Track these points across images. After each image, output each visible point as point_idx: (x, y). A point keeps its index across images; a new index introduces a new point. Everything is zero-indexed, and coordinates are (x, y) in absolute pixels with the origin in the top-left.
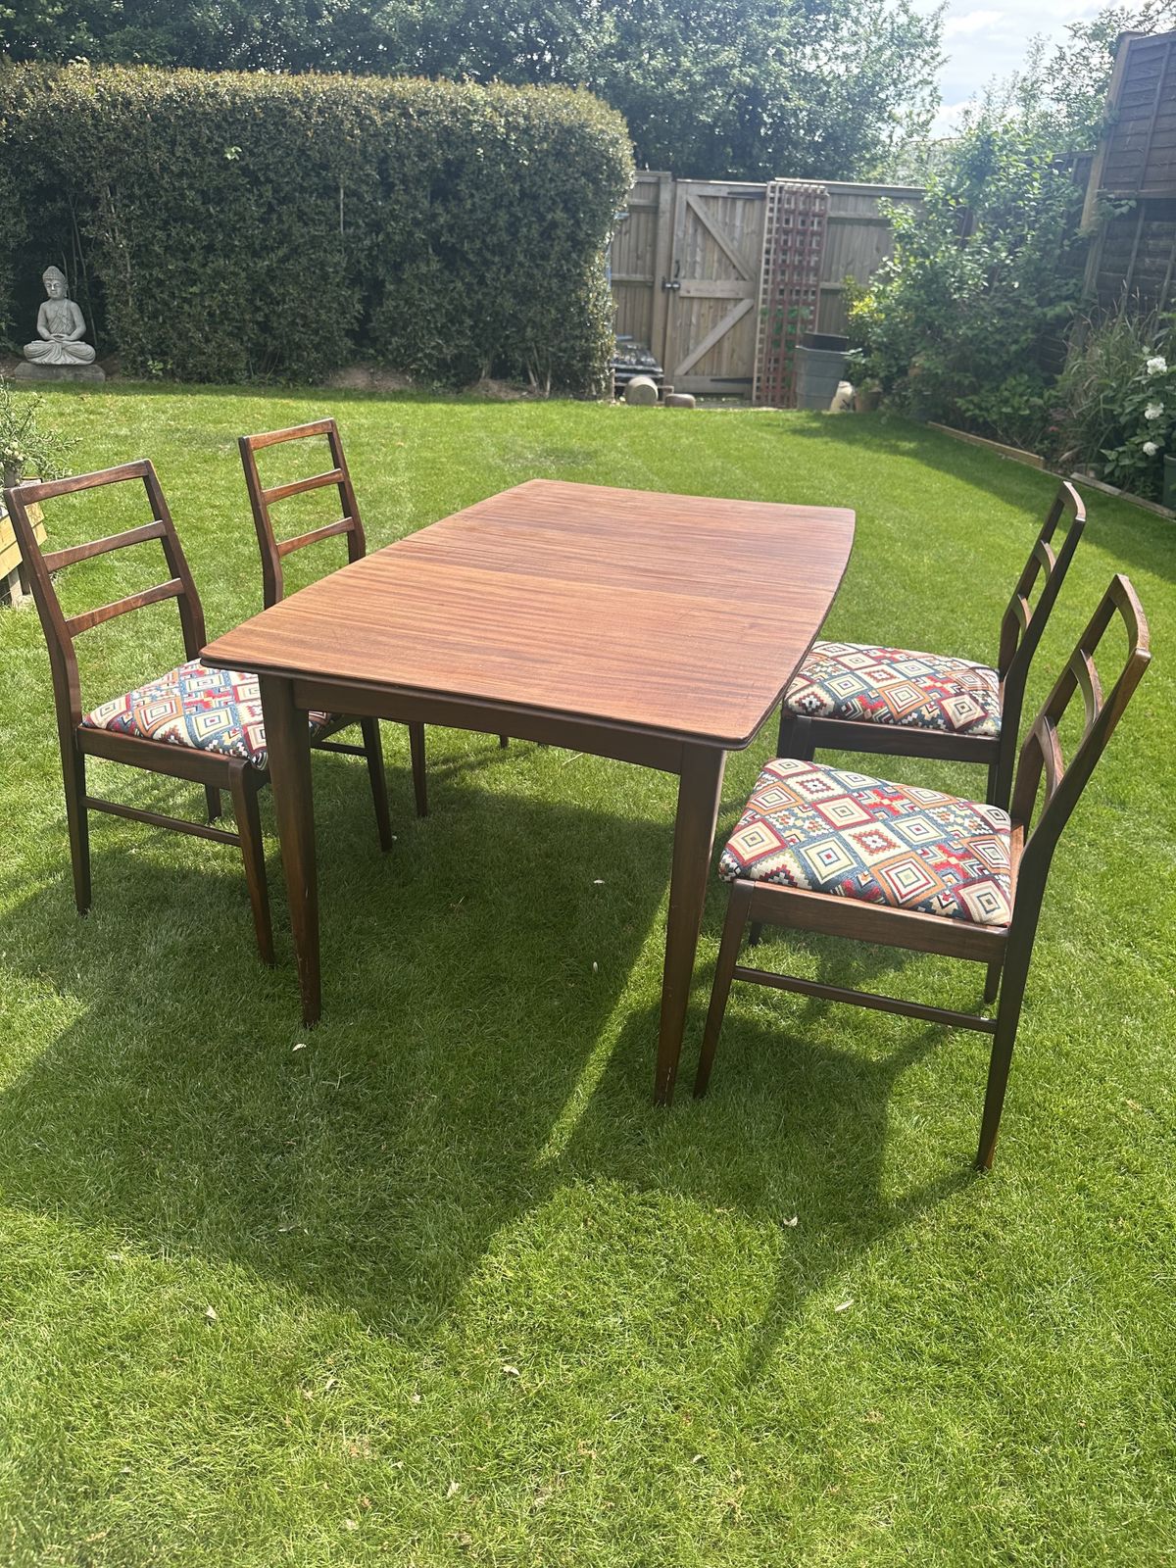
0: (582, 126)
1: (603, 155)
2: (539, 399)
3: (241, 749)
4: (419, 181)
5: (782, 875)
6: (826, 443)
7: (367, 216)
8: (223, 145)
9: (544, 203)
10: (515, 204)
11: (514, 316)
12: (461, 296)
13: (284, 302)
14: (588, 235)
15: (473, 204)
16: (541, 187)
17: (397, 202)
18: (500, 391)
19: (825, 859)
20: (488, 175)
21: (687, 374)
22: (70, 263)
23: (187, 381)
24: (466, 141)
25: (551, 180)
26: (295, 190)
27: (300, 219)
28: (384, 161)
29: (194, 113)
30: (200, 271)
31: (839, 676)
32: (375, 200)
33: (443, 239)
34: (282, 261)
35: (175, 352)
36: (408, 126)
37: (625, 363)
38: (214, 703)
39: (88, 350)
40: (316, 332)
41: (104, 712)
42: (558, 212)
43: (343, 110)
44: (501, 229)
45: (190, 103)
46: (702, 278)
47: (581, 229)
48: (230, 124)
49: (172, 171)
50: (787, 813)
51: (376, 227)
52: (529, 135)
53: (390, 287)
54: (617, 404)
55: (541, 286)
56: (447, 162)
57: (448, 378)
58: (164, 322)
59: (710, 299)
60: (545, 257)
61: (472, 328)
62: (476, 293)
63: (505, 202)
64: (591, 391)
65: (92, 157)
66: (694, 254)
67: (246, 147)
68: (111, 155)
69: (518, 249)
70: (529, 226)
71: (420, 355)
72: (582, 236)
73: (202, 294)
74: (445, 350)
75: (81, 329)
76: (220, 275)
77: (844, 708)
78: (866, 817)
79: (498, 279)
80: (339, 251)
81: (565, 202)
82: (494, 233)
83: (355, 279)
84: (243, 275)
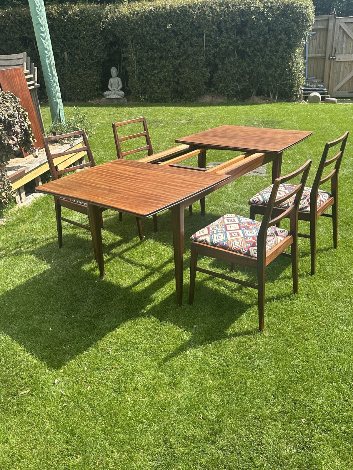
0: (293, 4)
1: (301, 13)
2: (274, 102)
4: (232, 29)
5: (205, 241)
7: (213, 42)
8: (167, 24)
9: (277, 32)
10: (266, 33)
11: (265, 73)
12: (245, 68)
13: (184, 74)
14: (294, 42)
15: (251, 35)
16: (276, 27)
17: (224, 37)
18: (258, 100)
19: (217, 238)
20: (256, 24)
21: (338, 90)
22: (120, 65)
23: (152, 102)
24: (249, 13)
25: (280, 24)
26: (189, 36)
27: (191, 45)
28: (219, 23)
29: (158, 14)
30: (157, 65)
32: (216, 37)
33: (239, 48)
34: (184, 60)
35: (148, 92)
36: (229, 11)
37: (311, 87)
39: (122, 93)
40: (194, 84)
42: (282, 35)
43: (206, 8)
44: (261, 43)
45: (157, 11)
46: (346, 54)
47: (291, 40)
48: (169, 17)
49: (150, 34)
50: (216, 226)
51: (216, 46)
52: (273, 9)
53: (220, 66)
54: (304, 103)
55: (275, 62)
56: (242, 22)
57: (240, 97)
58: (146, 83)
59: (349, 61)
60: (277, 52)
61: (249, 79)
62: (251, 66)
63: (263, 33)
64: (293, 99)
65: (127, 32)
66: (342, 45)
67: (174, 24)
68: (132, 30)
69: (267, 50)
70: (271, 41)
71: (229, 89)
72: (291, 43)
73: (158, 73)
74: (239, 87)
75: (121, 86)
76: (164, 66)
77: (265, 202)
78: (238, 229)
79: (259, 60)
80: (203, 56)
81: (285, 32)
82: (258, 44)
83: (209, 64)
84: (171, 66)
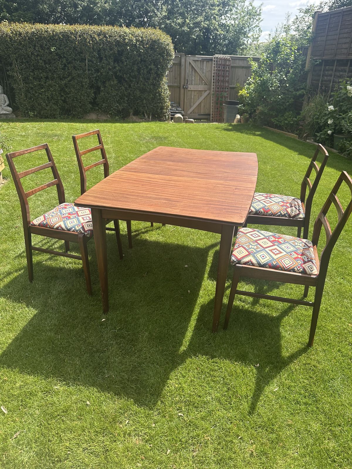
0: (158, 40)
1: (165, 48)
2: (148, 121)
3: (82, 230)
4: (110, 57)
5: (250, 262)
6: (235, 133)
7: (95, 67)
8: (50, 46)
9: (148, 63)
10: (139, 63)
11: (140, 97)
12: (123, 91)
13: (70, 94)
14: (161, 72)
15: (127, 64)
16: (147, 58)
17: (104, 63)
18: (136, 119)
19: (262, 257)
20: (131, 55)
21: (191, 113)
22: (3, 82)
23: (41, 118)
24: (124, 45)
25: (150, 56)
26: (72, 60)
27: (74, 68)
28: (99, 51)
29: (41, 37)
30: (44, 84)
31: (256, 202)
32: (97, 62)
33: (118, 74)
34: (70, 81)
35: (37, 109)
36: (106, 40)
37: (173, 110)
38: (71, 217)
39: (10, 109)
40: (80, 102)
41: (37, 221)
42: (152, 65)
43: (86, 36)
44: (135, 71)
45: (39, 34)
46: (195, 84)
47: (159, 71)
48: (52, 40)
49: (35, 54)
50: (249, 244)
51: (97, 71)
52: (143, 43)
53: (102, 89)
54: (171, 122)
55: (148, 88)
56: (118, 51)
57: (120, 116)
58: (33, 100)
59: (197, 91)
60: (149, 79)
61: (127, 101)
62: (128, 90)
63: (136, 63)
64: (163, 119)
65: (10, 50)
66: (192, 77)
67: (57, 47)
68: (16, 50)
69: (140, 77)
70: (144, 70)
71: (112, 109)
72: (159, 73)
73: (45, 91)
74: (119, 107)
76: (50, 86)
77: (258, 212)
78: (272, 244)
79: (135, 86)
80: (87, 78)
81: (154, 63)
82: (133, 72)
83: (92, 86)
84: (57, 86)
